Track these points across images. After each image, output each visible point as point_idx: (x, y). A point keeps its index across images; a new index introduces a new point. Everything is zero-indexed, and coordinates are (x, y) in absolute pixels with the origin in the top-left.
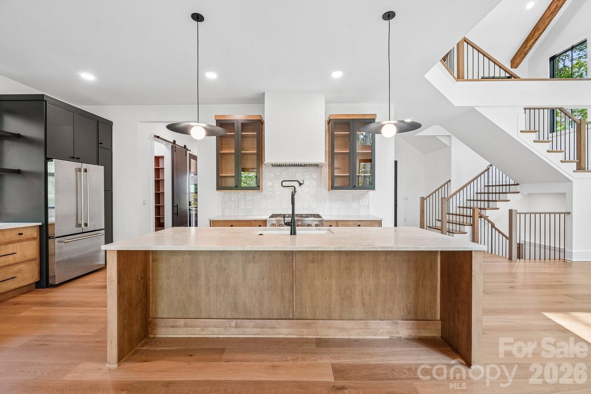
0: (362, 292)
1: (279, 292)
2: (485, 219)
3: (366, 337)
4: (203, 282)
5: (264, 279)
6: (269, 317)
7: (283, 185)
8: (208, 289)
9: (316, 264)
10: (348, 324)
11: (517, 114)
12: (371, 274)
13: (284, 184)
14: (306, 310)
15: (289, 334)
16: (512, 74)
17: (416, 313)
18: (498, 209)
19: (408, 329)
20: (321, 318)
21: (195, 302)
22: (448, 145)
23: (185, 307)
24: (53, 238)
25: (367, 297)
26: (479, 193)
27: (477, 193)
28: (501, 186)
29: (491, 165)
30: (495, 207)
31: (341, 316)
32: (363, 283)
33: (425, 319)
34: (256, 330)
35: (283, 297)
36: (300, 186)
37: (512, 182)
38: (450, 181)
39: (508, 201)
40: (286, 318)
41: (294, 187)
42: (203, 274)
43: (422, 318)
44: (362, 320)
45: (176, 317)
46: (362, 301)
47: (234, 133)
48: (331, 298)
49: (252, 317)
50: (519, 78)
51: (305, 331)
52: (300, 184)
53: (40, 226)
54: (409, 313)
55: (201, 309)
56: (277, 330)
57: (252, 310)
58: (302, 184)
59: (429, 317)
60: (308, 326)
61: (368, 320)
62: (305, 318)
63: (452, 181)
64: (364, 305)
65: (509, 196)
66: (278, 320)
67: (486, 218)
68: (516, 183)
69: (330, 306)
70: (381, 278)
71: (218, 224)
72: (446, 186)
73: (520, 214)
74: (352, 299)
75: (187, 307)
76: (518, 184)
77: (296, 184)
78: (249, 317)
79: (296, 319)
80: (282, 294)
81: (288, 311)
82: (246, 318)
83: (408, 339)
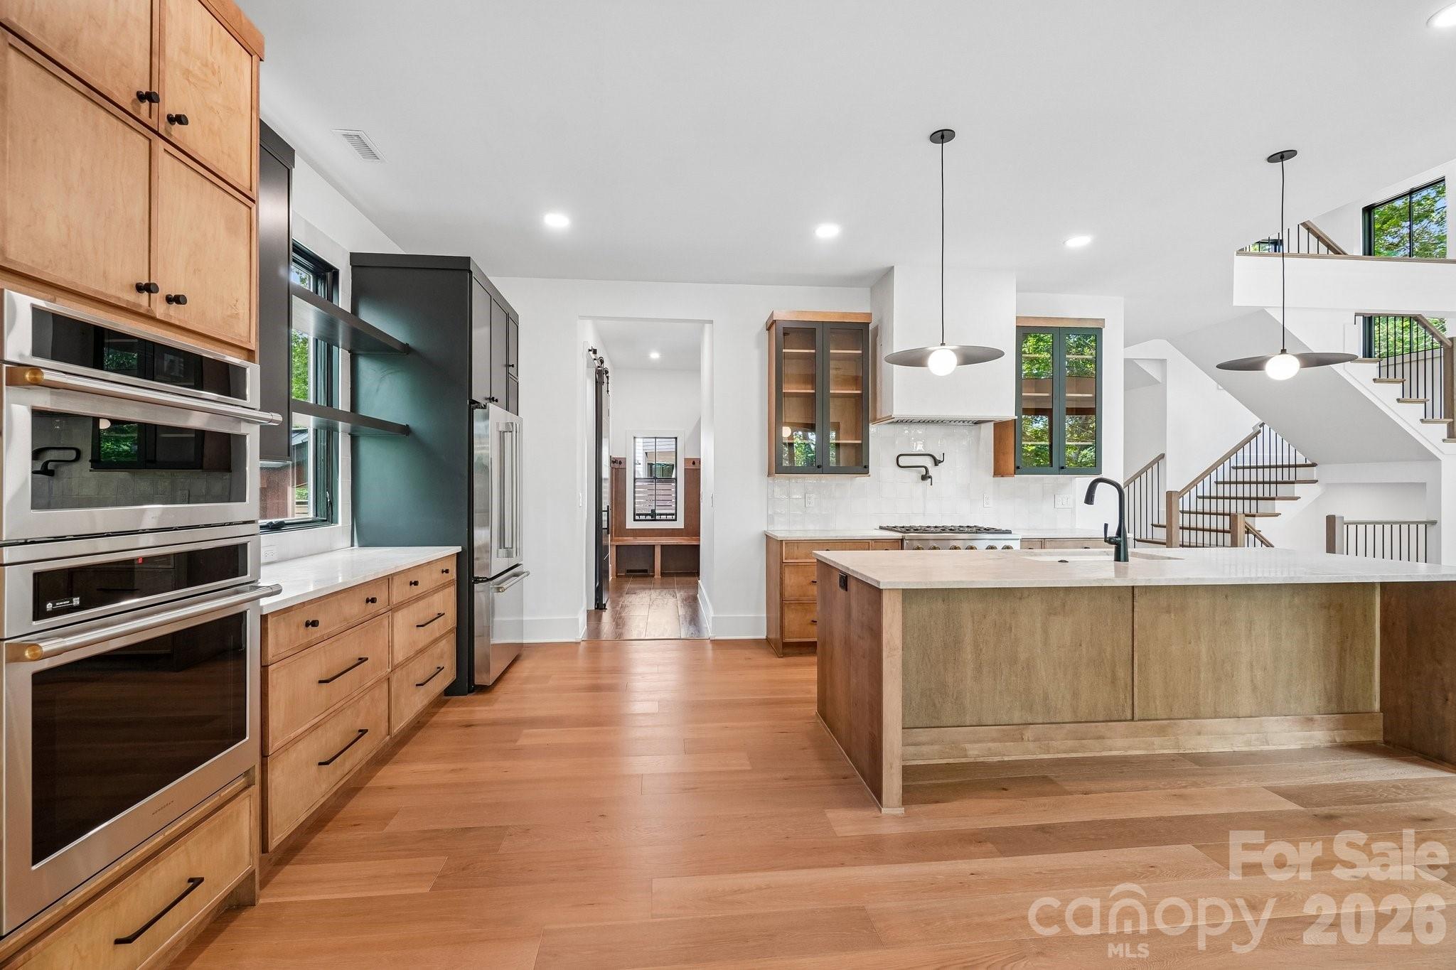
0: (1252, 665)
1: (1108, 670)
2: (1255, 536)
3: (1262, 747)
4: (968, 654)
5: (1081, 645)
6: (1089, 719)
7: (900, 464)
8: (979, 669)
9: (1173, 617)
10: (1227, 725)
11: (1344, 326)
12: (1267, 632)
13: (903, 461)
14: (1154, 702)
15: (1129, 748)
16: (1332, 244)
17: (1340, 699)
18: (1277, 515)
19: (1329, 730)
20: (1181, 716)
21: (953, 694)
22: (1159, 379)
23: (934, 705)
24: (482, 581)
25: (1259, 674)
26: (1221, 483)
27: (1217, 483)
28: (1267, 467)
29: (1262, 425)
30: (1270, 512)
31: (1215, 711)
32: (1254, 648)
33: (1356, 711)
34: (1070, 743)
35: (1114, 681)
36: (936, 465)
37: (1301, 460)
38: (1162, 456)
39: (1296, 498)
40: (1119, 719)
41: (926, 468)
42: (968, 638)
43: (1350, 710)
44: (1251, 717)
45: (917, 725)
46: (1252, 681)
47: (813, 351)
48: (1199, 678)
49: (1058, 720)
50: (1345, 254)
51: (1157, 741)
52: (937, 462)
53: (458, 554)
54: (1329, 701)
55: (964, 709)
56: (1109, 742)
57: (1059, 706)
58: (940, 462)
59: (1361, 708)
60: (1162, 731)
61: (1262, 716)
62: (1153, 717)
63: (1168, 457)
64: (1254, 688)
65: (1298, 489)
66: (1109, 723)
67: (1257, 535)
68: (1309, 462)
69: (1198, 693)
70: (1283, 637)
71: (798, 548)
72: (1155, 466)
73: (1348, 524)
74: (1234, 678)
75: (938, 705)
76: (1314, 465)
77: (928, 462)
78: (1053, 720)
79: (1139, 720)
80: (1113, 672)
81: (1123, 706)
82: (1049, 721)
83: (1331, 747)
